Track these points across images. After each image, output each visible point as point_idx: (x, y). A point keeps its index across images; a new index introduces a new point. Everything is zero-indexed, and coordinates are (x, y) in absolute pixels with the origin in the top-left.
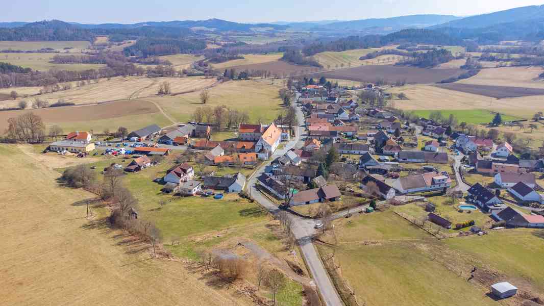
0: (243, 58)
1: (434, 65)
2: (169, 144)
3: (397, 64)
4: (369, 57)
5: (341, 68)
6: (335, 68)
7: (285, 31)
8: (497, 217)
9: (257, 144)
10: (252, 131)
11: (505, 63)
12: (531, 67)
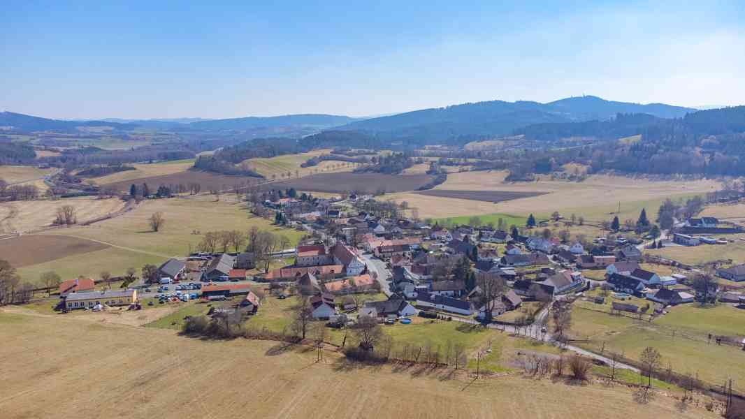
0: (135, 169)
1: (398, 171)
2: (224, 280)
3: (355, 171)
4: (310, 163)
5: (288, 177)
6: (281, 178)
7: (133, 132)
8: (655, 299)
9: (349, 266)
10: (315, 253)
11: (465, 168)
12: (493, 171)
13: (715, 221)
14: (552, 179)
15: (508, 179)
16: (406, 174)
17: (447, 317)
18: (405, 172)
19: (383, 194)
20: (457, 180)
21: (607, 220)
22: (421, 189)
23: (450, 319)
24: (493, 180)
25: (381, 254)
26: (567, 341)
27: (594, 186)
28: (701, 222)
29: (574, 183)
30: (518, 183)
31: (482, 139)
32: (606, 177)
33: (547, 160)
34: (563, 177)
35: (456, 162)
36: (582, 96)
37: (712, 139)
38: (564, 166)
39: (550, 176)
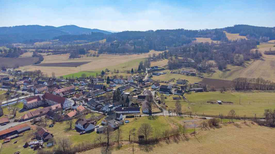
8: (177, 94)
9: (64, 103)
10: (36, 100)
11: (49, 53)
12: (62, 54)
13: (157, 67)
14: (87, 56)
15: (70, 57)
16: (22, 57)
17: (139, 115)
18: (21, 56)
19: (18, 67)
20: (48, 58)
21: (129, 70)
22: (36, 64)
23: (140, 116)
24: (64, 58)
25: (64, 95)
26: (182, 114)
27: (103, 58)
28: (154, 68)
29: (95, 57)
30: (75, 59)
31: (42, 41)
32: (105, 55)
33: (83, 49)
34: (91, 56)
35: (44, 51)
36: (70, 25)
37: (131, 41)
38: (89, 51)
39: (86, 55)
